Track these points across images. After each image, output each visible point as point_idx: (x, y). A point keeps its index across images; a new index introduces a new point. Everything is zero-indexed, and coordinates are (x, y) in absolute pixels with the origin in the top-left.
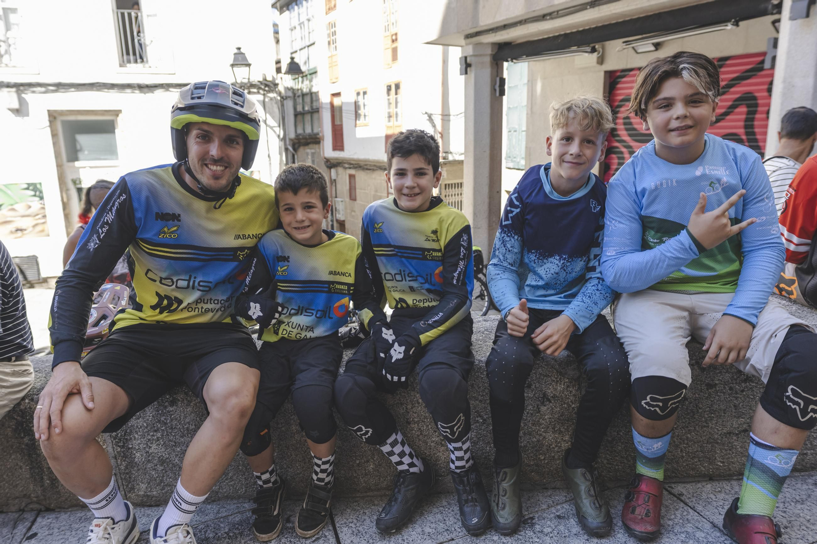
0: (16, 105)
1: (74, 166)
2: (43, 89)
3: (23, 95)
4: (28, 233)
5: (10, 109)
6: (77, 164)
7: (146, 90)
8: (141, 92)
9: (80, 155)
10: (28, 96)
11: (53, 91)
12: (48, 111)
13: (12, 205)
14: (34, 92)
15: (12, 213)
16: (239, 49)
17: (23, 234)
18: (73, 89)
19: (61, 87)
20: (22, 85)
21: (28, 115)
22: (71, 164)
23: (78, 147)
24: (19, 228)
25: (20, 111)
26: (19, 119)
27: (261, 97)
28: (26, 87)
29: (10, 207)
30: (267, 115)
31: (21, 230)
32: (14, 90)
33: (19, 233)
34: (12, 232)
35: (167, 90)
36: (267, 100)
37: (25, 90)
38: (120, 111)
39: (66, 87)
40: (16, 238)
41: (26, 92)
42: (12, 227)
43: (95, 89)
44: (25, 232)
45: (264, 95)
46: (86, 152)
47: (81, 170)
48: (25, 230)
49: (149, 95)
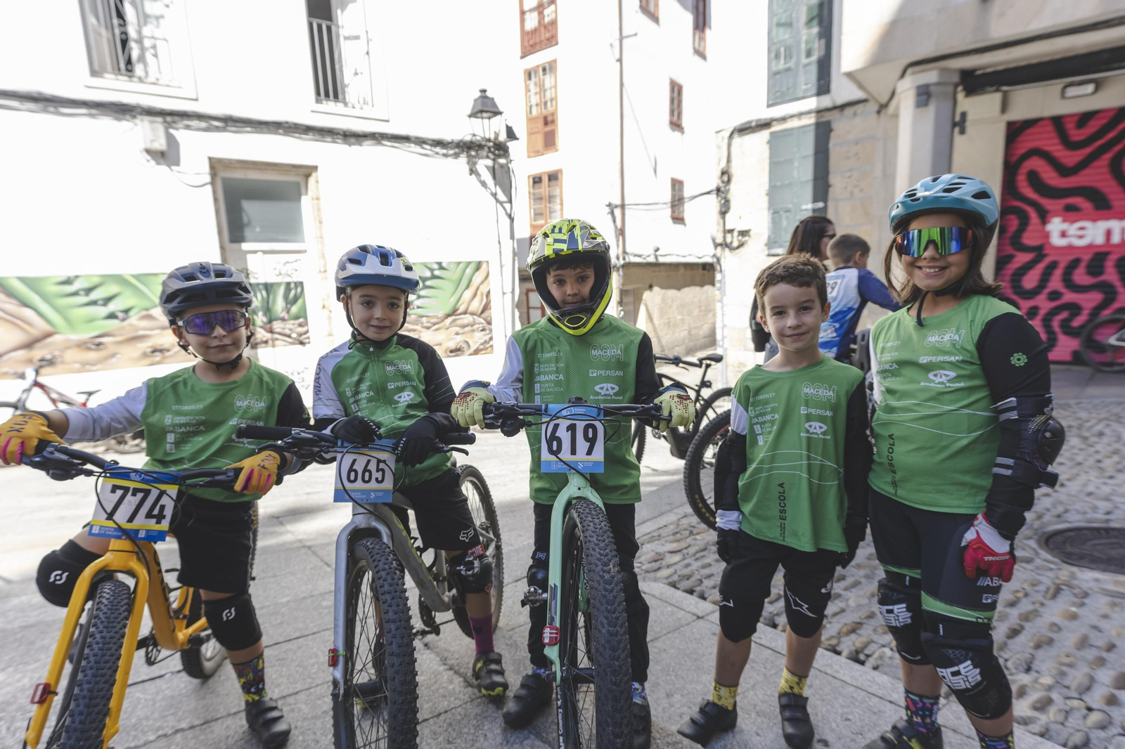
0: (161, 144)
1: (240, 250)
2: (203, 125)
3: (172, 131)
4: (170, 356)
5: (148, 151)
6: (245, 246)
7: (353, 140)
8: (346, 143)
9: (248, 233)
10: (180, 135)
11: (217, 129)
12: (210, 159)
13: (147, 309)
14: (188, 127)
15: (144, 323)
16: (484, 91)
17: (164, 358)
18: (249, 129)
19: (230, 124)
20: (172, 113)
21: (178, 164)
22: (235, 246)
23: (245, 220)
24: (159, 347)
25: (166, 156)
26: (164, 168)
27: (489, 163)
28: (176, 118)
29: (144, 313)
30: (498, 187)
31: (161, 351)
32: (160, 119)
33: (158, 357)
34: (145, 355)
35: (379, 143)
36: (496, 166)
37: (174, 122)
38: (315, 168)
39: (238, 125)
40: (152, 364)
41: (175, 125)
42: (145, 346)
43: (281, 131)
44: (167, 354)
45: (494, 160)
46: (258, 229)
47: (249, 256)
48: (168, 350)
49: (355, 148)
